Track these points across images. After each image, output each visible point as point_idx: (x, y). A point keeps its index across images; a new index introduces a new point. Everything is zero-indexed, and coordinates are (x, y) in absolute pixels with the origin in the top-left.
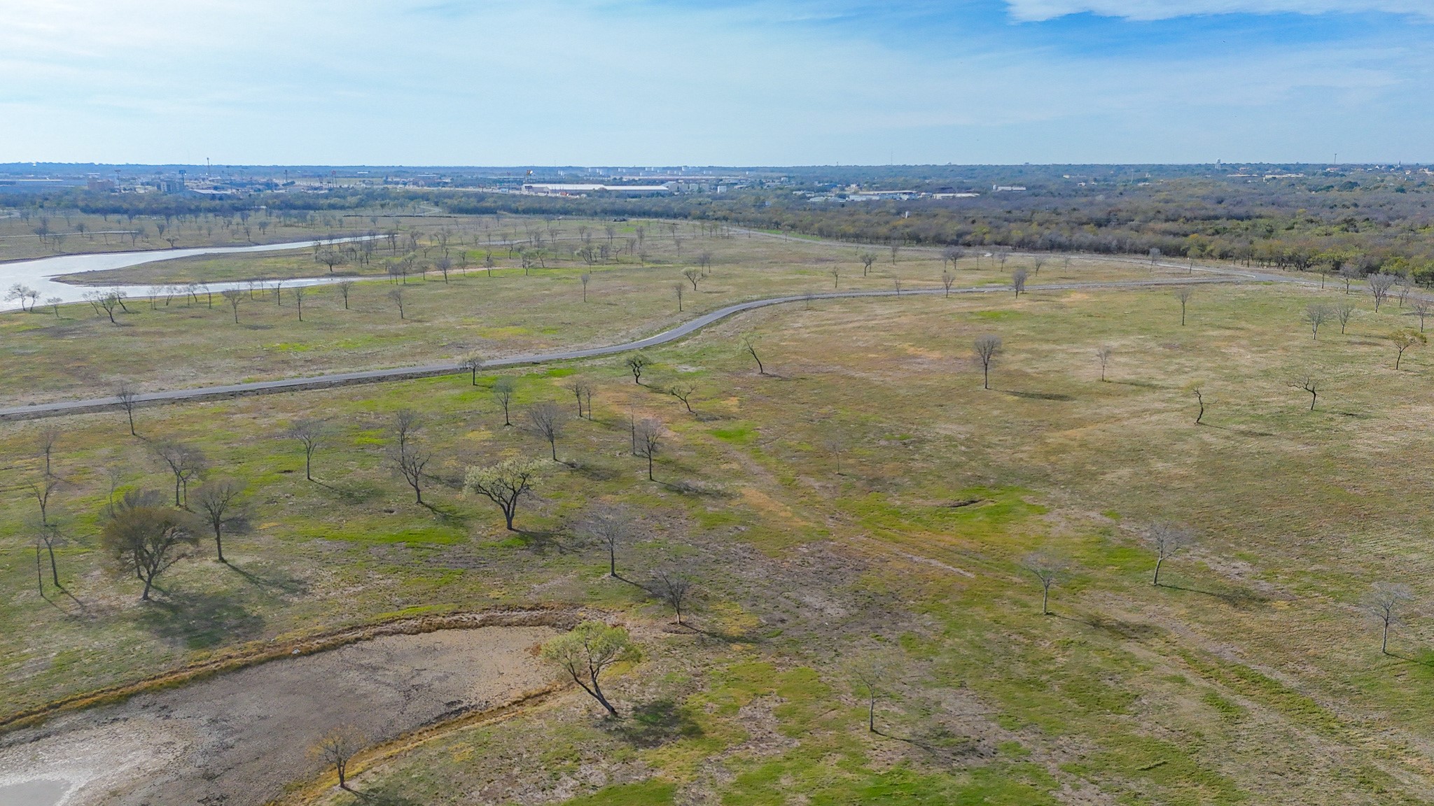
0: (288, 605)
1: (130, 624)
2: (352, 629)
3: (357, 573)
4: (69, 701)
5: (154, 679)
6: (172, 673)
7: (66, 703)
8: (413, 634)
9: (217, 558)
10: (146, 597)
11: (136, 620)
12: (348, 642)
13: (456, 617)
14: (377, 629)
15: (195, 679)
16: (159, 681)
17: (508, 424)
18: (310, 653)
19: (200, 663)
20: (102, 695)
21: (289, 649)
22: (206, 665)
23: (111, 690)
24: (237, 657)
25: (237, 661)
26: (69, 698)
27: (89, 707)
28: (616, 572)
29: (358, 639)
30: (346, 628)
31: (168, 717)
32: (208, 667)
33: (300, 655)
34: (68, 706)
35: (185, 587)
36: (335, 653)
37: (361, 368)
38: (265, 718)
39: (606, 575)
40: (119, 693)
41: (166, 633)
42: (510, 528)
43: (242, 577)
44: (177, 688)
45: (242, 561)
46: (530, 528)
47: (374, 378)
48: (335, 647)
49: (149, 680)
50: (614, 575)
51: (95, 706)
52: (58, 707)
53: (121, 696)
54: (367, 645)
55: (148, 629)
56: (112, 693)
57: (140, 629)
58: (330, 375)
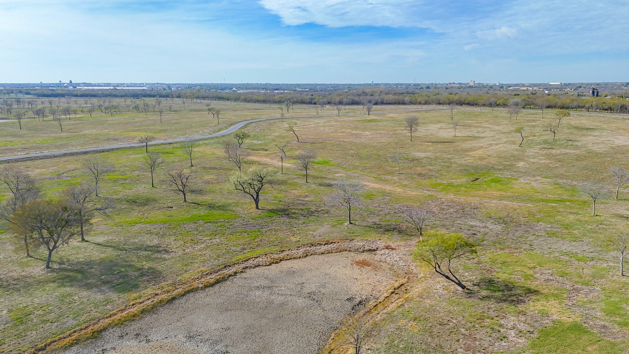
0: (165, 260)
1: (52, 285)
2: (225, 267)
3: (190, 238)
4: (51, 343)
5: (110, 316)
6: (122, 311)
7: (49, 345)
8: (268, 265)
9: (80, 239)
10: (48, 267)
11: (54, 281)
12: (230, 276)
13: (285, 253)
14: (243, 266)
15: (143, 312)
16: (117, 317)
17: (192, 166)
18: (212, 285)
19: (138, 301)
20: (76, 335)
21: (195, 284)
22: (143, 302)
23: (81, 329)
24: (161, 294)
25: (165, 296)
26: (49, 341)
27: (71, 345)
28: (351, 222)
29: (236, 273)
30: (222, 267)
31: (148, 341)
32: (145, 303)
33: (206, 287)
34: (52, 347)
35: (72, 258)
36: (228, 283)
37: (65, 149)
38: (228, 329)
39: (346, 224)
40: (89, 330)
41: (89, 287)
42: (257, 208)
43: (111, 249)
44: (134, 320)
45: (101, 239)
46: (269, 207)
47: (80, 152)
48: (223, 280)
49: (107, 318)
50: (350, 223)
51: (77, 343)
52: (44, 349)
53: (93, 333)
54: (244, 275)
55: (71, 286)
56: (83, 331)
57: (65, 286)
58: (46, 153)
